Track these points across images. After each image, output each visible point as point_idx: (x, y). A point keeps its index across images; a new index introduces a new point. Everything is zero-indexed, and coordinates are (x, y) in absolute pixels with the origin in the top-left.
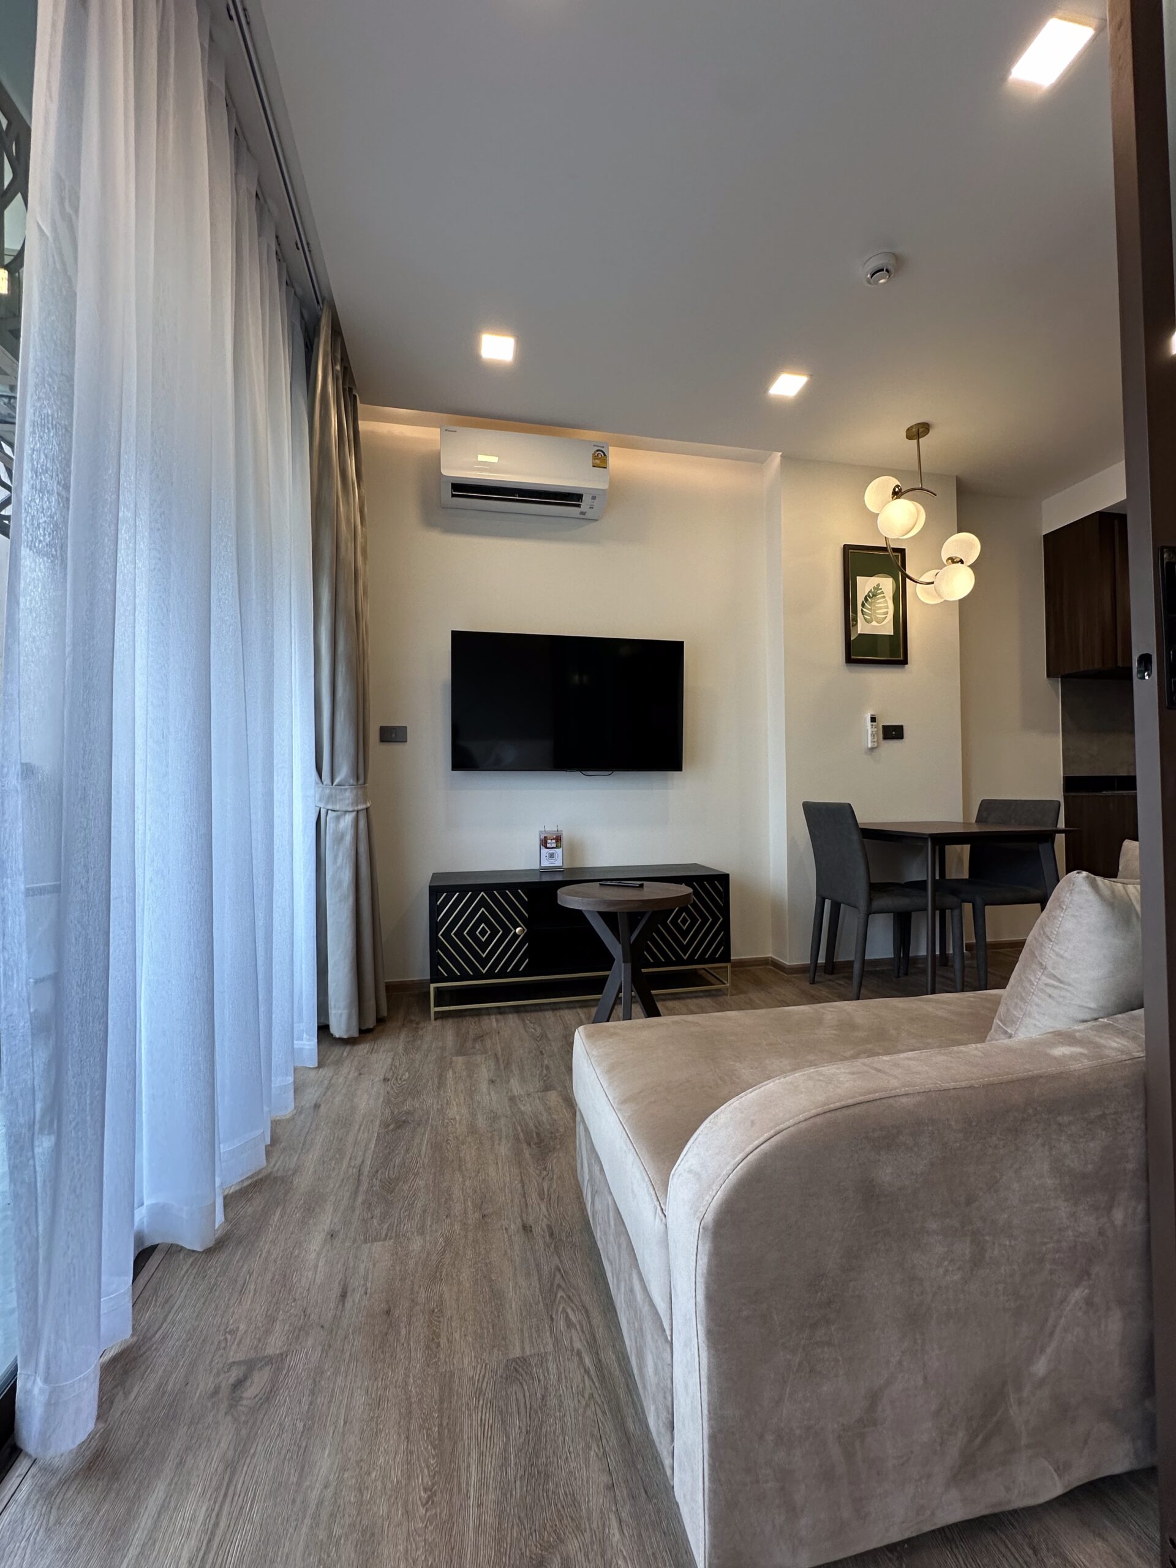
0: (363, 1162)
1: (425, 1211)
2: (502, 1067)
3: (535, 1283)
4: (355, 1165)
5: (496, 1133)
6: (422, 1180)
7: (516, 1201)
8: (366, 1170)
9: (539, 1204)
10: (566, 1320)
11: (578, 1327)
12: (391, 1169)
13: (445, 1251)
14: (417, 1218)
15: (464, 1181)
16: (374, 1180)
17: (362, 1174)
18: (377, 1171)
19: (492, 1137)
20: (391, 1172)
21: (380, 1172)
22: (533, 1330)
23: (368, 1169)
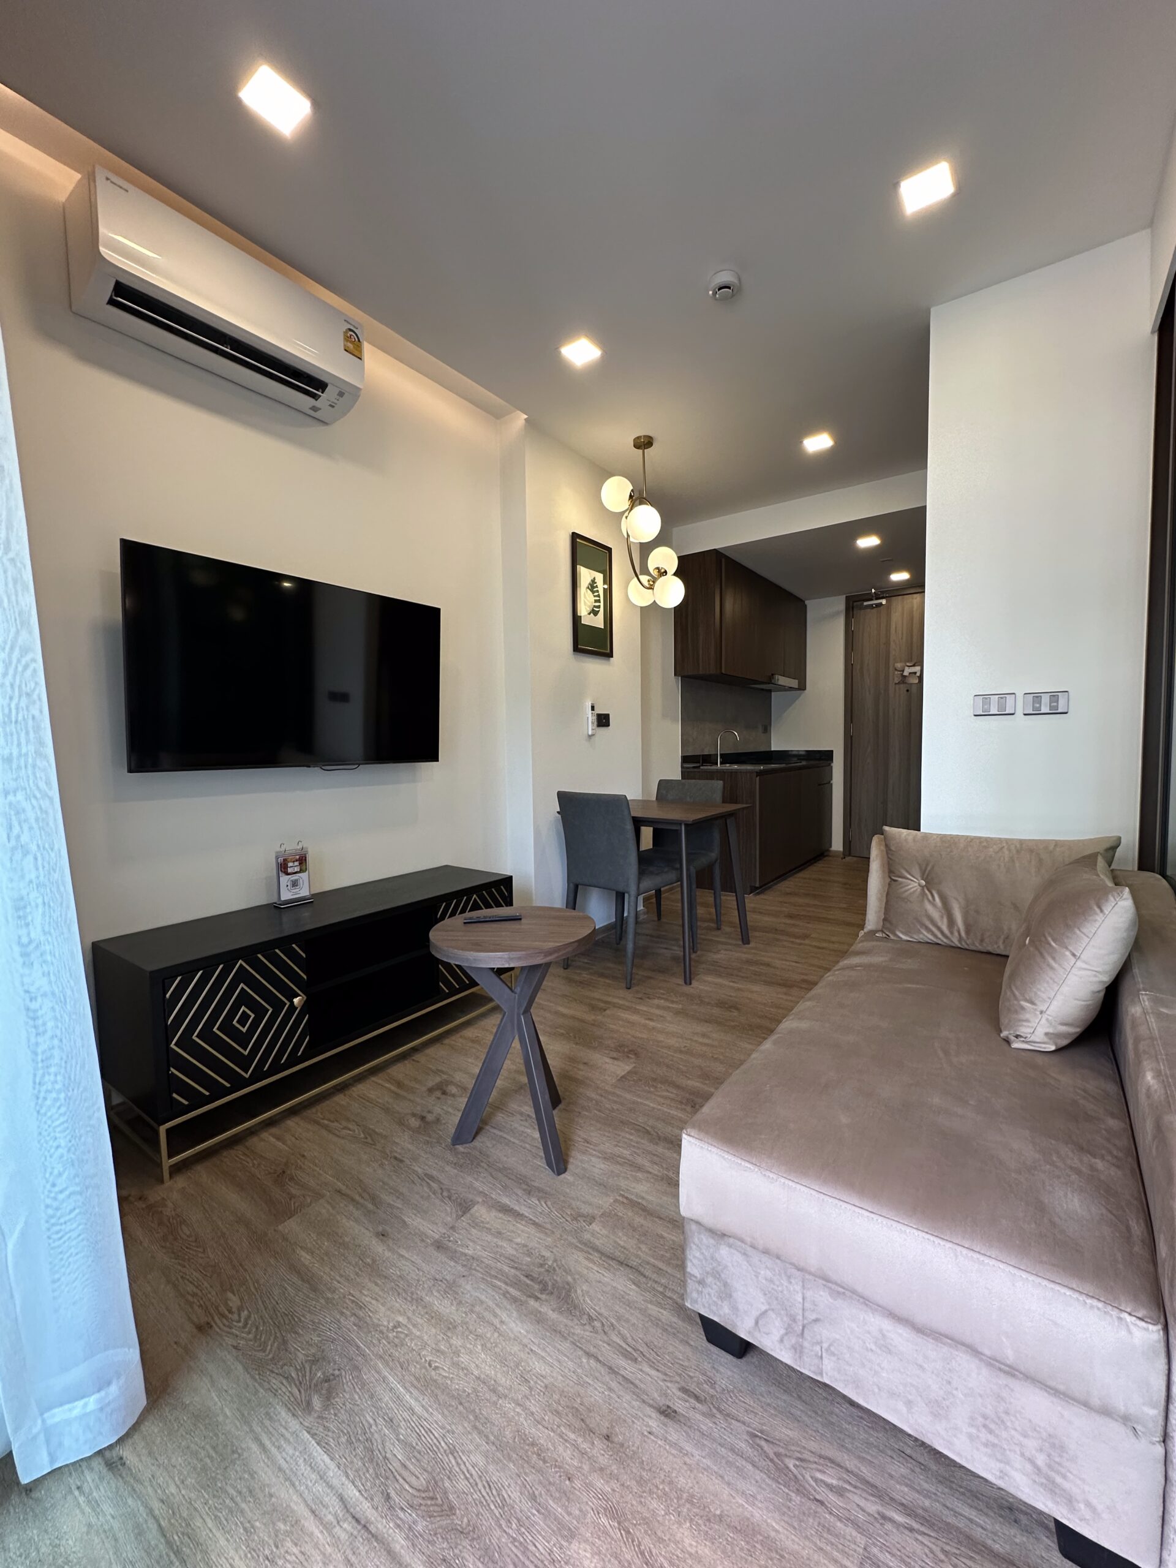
0: (341, 1498)
1: (533, 1498)
2: (370, 1206)
3: (759, 1476)
4: (336, 1516)
5: (477, 1309)
6: (470, 1452)
7: (614, 1385)
8: (365, 1509)
9: (641, 1370)
10: (832, 1490)
11: (848, 1487)
12: (405, 1474)
13: (628, 1532)
14: (538, 1518)
15: (525, 1409)
16: (401, 1515)
17: (368, 1521)
18: (388, 1497)
19: (481, 1318)
20: (413, 1480)
21: (393, 1494)
22: (825, 1535)
23: (366, 1505)
